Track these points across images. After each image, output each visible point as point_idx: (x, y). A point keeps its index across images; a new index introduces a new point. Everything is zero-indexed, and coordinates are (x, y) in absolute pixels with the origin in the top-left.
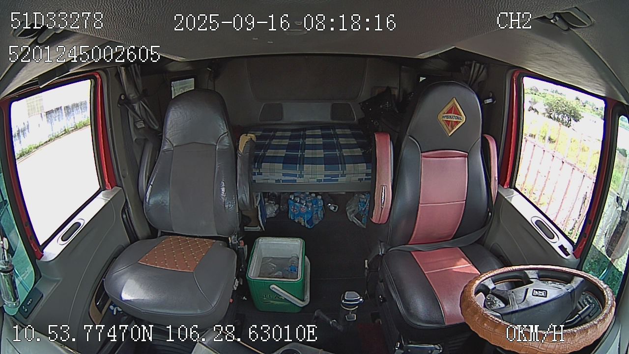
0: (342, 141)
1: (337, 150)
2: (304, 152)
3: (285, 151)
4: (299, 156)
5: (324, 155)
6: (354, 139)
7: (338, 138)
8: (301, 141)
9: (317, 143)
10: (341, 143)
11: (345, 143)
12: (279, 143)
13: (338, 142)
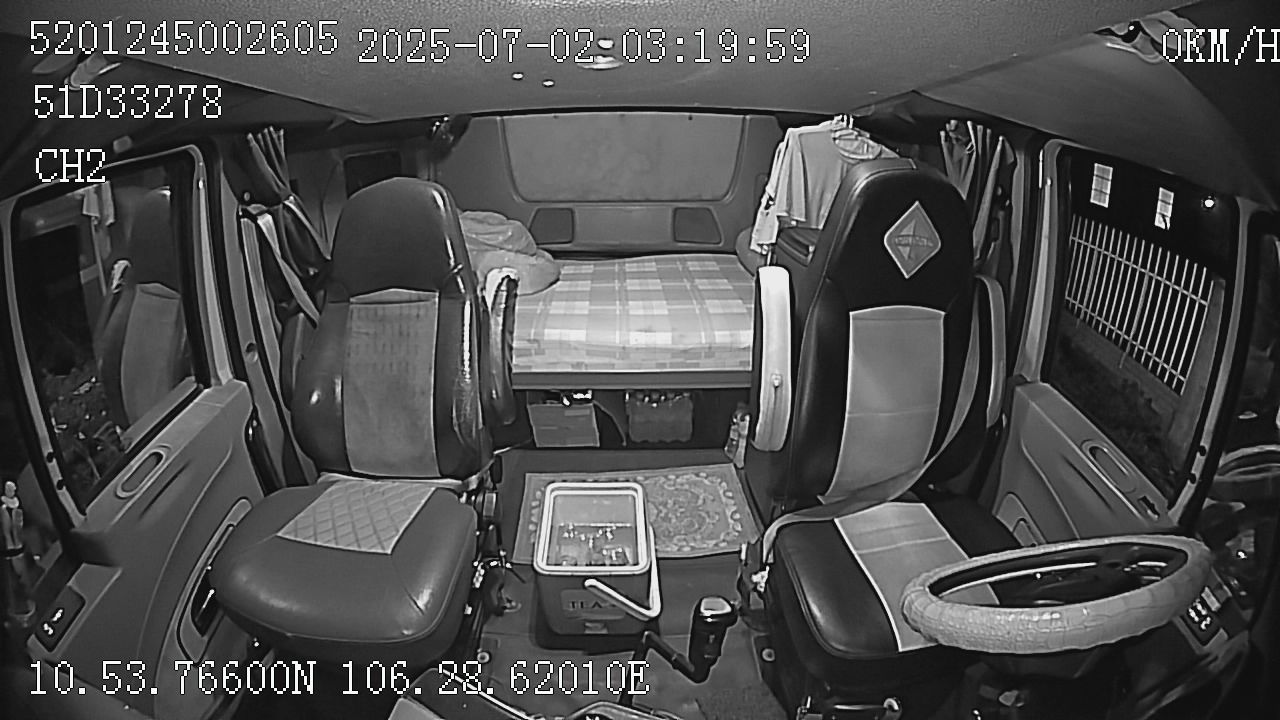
0: (702, 284)
1: (695, 302)
2: (628, 305)
3: (587, 303)
4: (618, 312)
5: (669, 310)
6: (726, 281)
7: (694, 278)
8: (617, 285)
9: (651, 288)
10: (701, 287)
11: (710, 287)
12: (573, 289)
13: (695, 288)
